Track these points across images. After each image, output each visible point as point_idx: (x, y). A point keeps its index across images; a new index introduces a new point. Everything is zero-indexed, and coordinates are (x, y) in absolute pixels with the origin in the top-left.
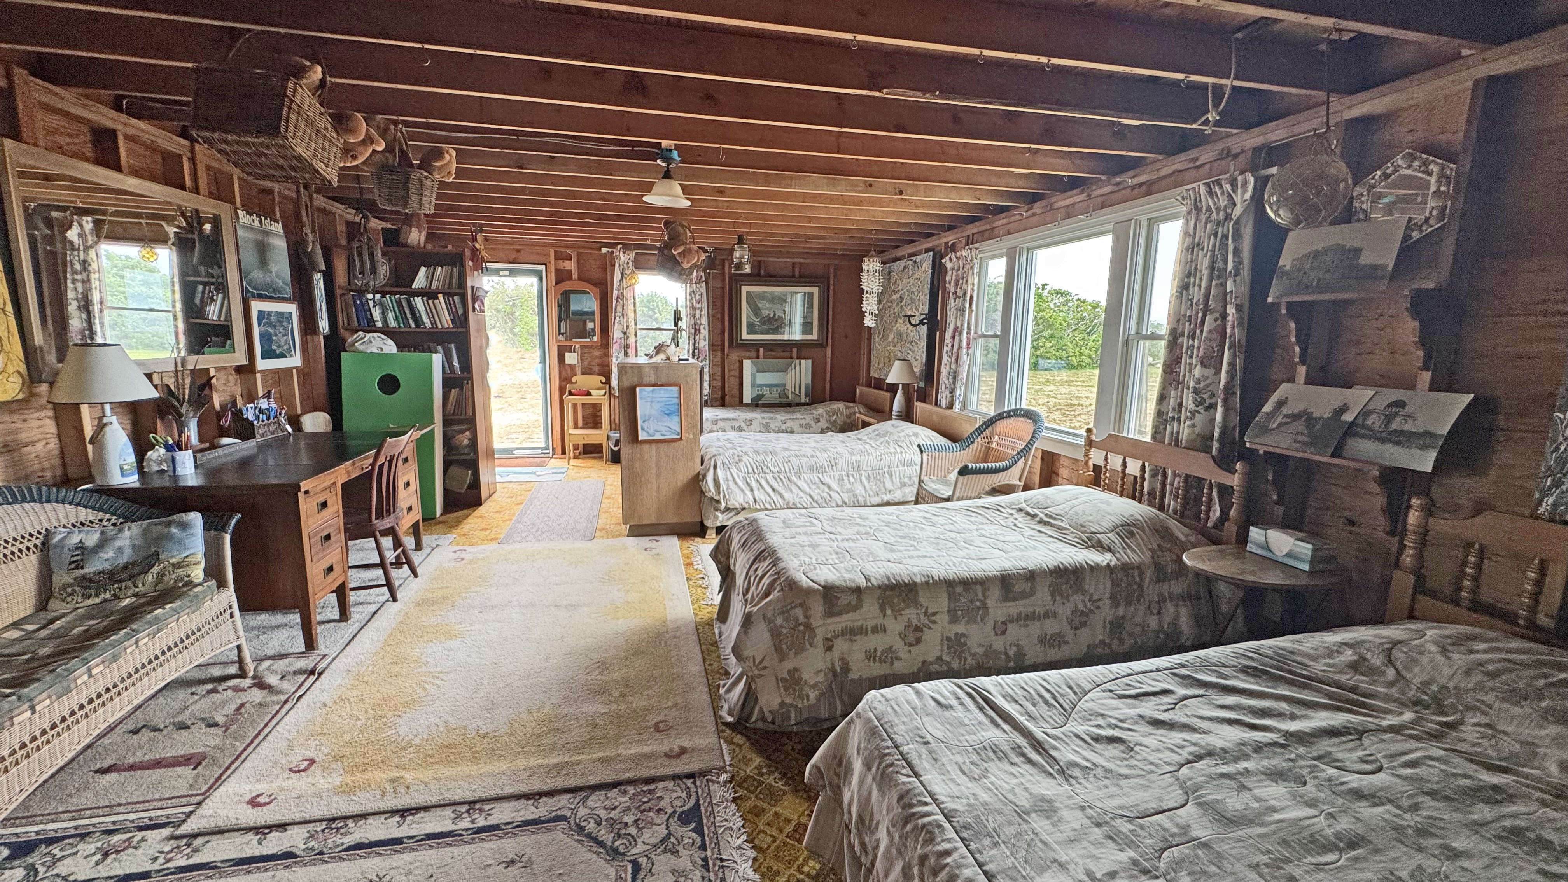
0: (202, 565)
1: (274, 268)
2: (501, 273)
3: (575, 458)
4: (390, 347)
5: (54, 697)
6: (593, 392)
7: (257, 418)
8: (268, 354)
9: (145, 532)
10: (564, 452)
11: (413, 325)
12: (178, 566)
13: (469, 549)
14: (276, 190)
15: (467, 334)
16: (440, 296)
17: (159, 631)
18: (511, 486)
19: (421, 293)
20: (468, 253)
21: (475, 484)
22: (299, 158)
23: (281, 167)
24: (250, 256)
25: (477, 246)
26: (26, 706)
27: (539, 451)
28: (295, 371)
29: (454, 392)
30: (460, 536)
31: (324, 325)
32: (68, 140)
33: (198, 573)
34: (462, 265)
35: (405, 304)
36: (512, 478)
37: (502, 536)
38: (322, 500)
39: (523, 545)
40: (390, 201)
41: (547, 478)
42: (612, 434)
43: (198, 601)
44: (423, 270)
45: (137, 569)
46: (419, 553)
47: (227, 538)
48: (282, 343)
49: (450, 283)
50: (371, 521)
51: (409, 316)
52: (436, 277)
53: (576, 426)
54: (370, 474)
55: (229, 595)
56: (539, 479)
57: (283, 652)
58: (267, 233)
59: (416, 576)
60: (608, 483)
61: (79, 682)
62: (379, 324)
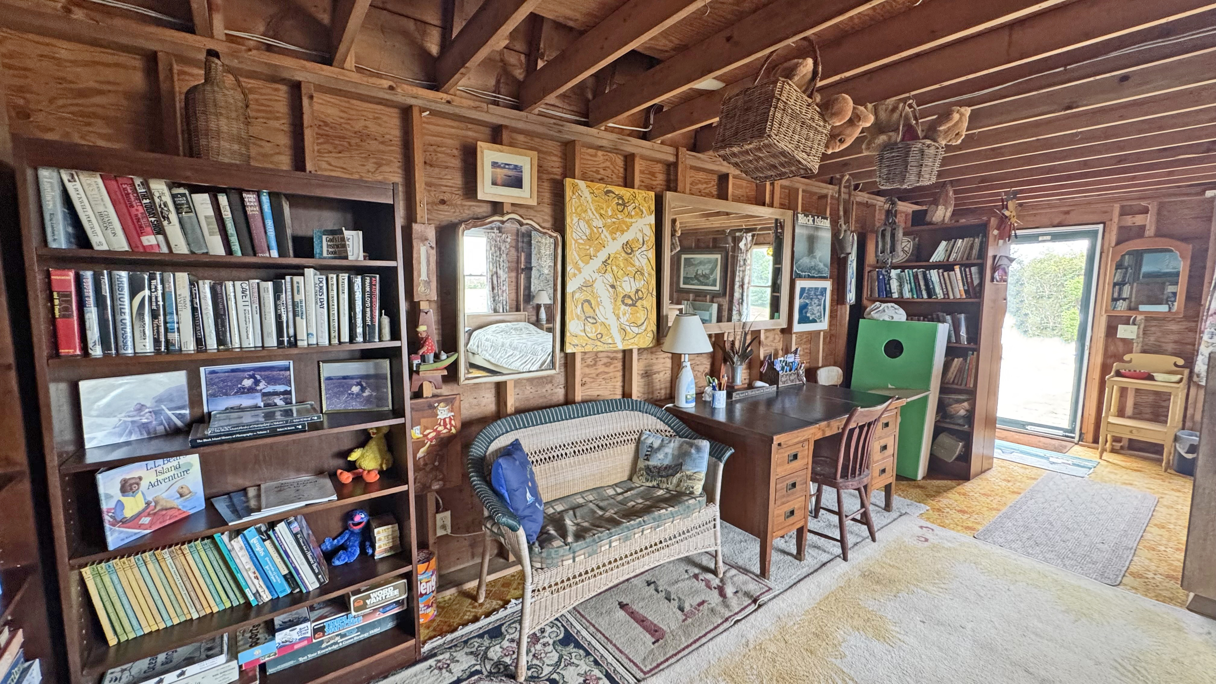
0: (702, 482)
1: (818, 254)
2: (1040, 238)
3: (1113, 451)
4: (900, 315)
5: (587, 555)
6: (1158, 376)
7: (783, 368)
8: (803, 320)
9: (681, 446)
10: (1096, 441)
11: (925, 296)
12: (689, 478)
13: (938, 530)
14: (830, 194)
15: (979, 306)
16: (957, 268)
17: (658, 526)
18: (1012, 466)
19: (936, 266)
20: (994, 221)
21: (966, 456)
22: (783, 153)
23: (774, 167)
24: (801, 247)
25: (1007, 213)
26: (571, 556)
27: (1061, 433)
28: (822, 333)
29: (957, 362)
30: (933, 509)
31: (851, 297)
32: (705, 186)
33: (698, 488)
34: (986, 235)
35: (920, 277)
36: (1016, 457)
37: (980, 528)
38: (793, 452)
39: (1004, 552)
40: (888, 180)
41: (1063, 469)
42: (1183, 434)
43: (689, 510)
44: (944, 244)
45: (670, 471)
46: (886, 514)
47: (721, 466)
48: (815, 312)
49: (969, 254)
50: (835, 479)
51: (923, 287)
52: (955, 250)
53: (1121, 413)
54: (839, 436)
55: (715, 510)
56: (1051, 467)
57: (748, 567)
58: (817, 229)
59: (874, 540)
60: (1165, 502)
61: (603, 549)
62: (895, 296)
